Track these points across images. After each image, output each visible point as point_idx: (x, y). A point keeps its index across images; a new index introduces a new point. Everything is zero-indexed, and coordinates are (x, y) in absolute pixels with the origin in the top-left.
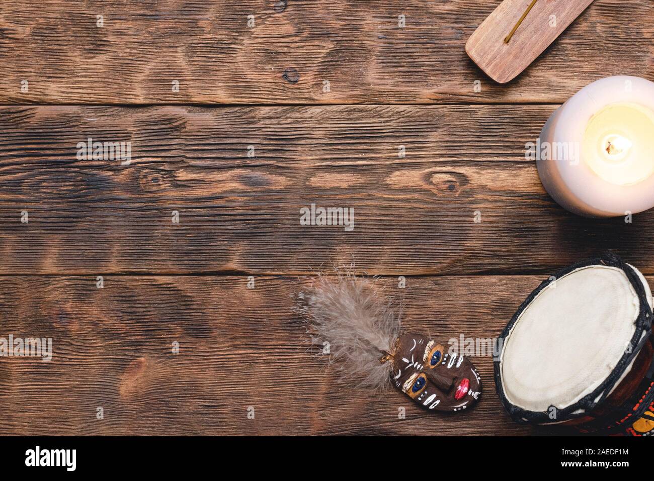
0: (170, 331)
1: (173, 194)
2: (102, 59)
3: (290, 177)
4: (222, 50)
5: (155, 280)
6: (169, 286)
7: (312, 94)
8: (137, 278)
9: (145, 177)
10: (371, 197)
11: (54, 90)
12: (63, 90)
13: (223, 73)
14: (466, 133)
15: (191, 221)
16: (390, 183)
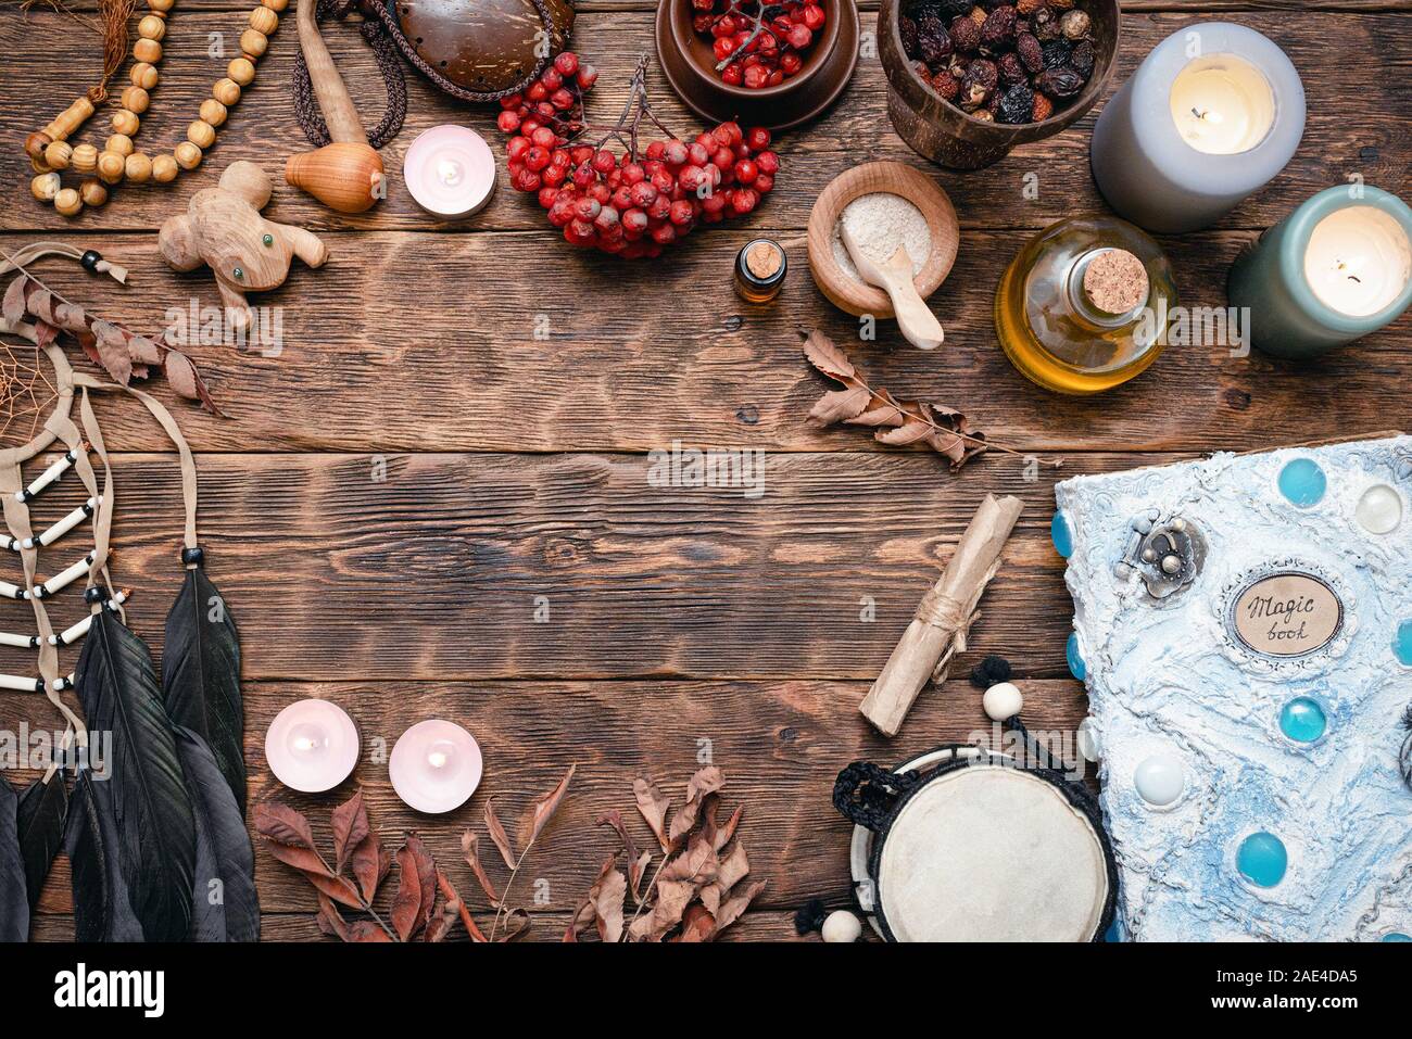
0: (585, 756)
1: (593, 571)
2: (496, 392)
3: (749, 548)
4: (656, 381)
5: (566, 687)
6: (584, 695)
7: (776, 438)
8: (542, 684)
9: (552, 548)
10: (855, 576)
11: (433, 433)
12: (444, 433)
13: (659, 410)
14: (979, 491)
15: (614, 608)
16: (881, 556)
